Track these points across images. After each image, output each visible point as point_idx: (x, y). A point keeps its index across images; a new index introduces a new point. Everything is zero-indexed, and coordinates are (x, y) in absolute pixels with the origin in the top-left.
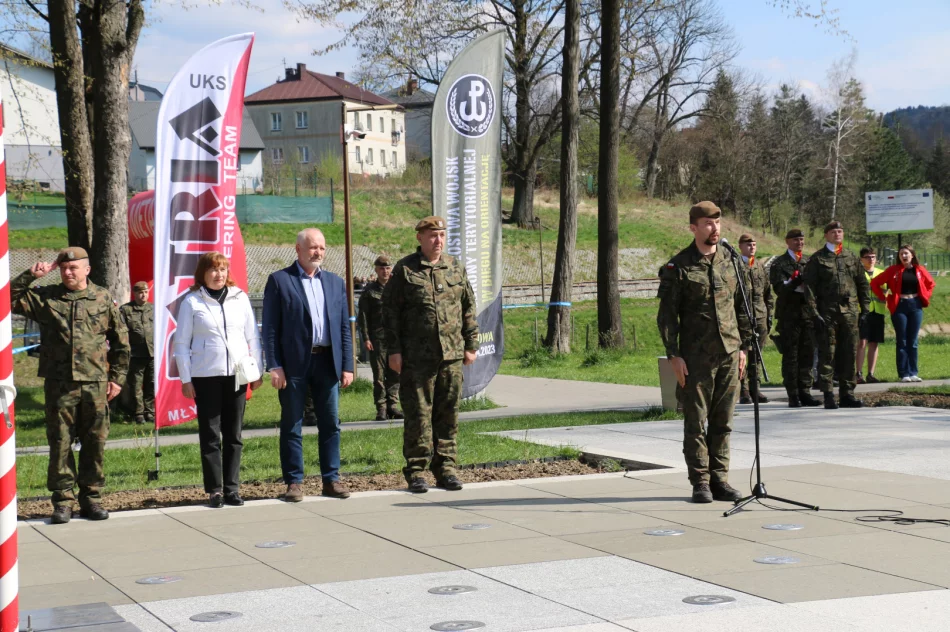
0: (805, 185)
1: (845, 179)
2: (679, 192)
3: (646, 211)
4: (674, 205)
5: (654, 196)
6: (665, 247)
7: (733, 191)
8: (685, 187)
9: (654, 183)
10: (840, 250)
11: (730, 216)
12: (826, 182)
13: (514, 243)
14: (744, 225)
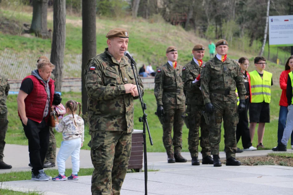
0: (247, 9)
1: (276, 4)
2: (157, 13)
3: (130, 27)
4: (151, 22)
5: (138, 15)
6: (144, 53)
7: (195, 13)
8: (160, 9)
9: (137, 6)
10: (225, 59)
11: (192, 31)
12: (262, 6)
13: (32, 48)
14: (202, 37)
